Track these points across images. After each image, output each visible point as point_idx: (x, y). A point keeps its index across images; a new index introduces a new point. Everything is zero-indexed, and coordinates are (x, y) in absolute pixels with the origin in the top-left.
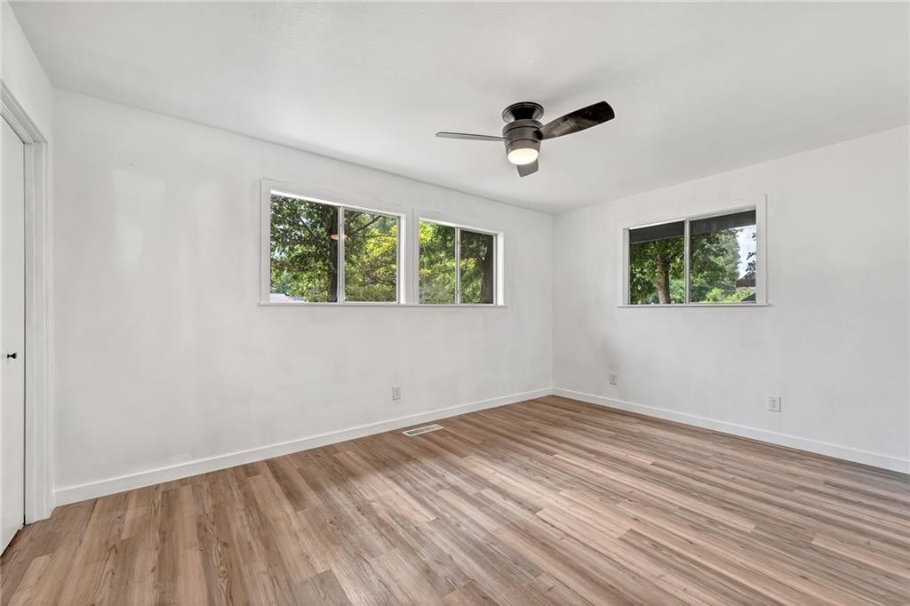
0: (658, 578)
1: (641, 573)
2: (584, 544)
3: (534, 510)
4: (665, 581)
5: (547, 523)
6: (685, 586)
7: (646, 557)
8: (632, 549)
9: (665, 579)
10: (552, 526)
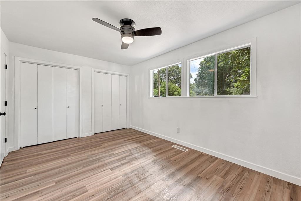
0: (62, 190)
1: (67, 187)
2: (88, 177)
3: (112, 169)
4: (60, 191)
5: (103, 171)
6: (53, 196)
7: (72, 191)
8: (78, 188)
9: (60, 192)
10: (101, 172)
